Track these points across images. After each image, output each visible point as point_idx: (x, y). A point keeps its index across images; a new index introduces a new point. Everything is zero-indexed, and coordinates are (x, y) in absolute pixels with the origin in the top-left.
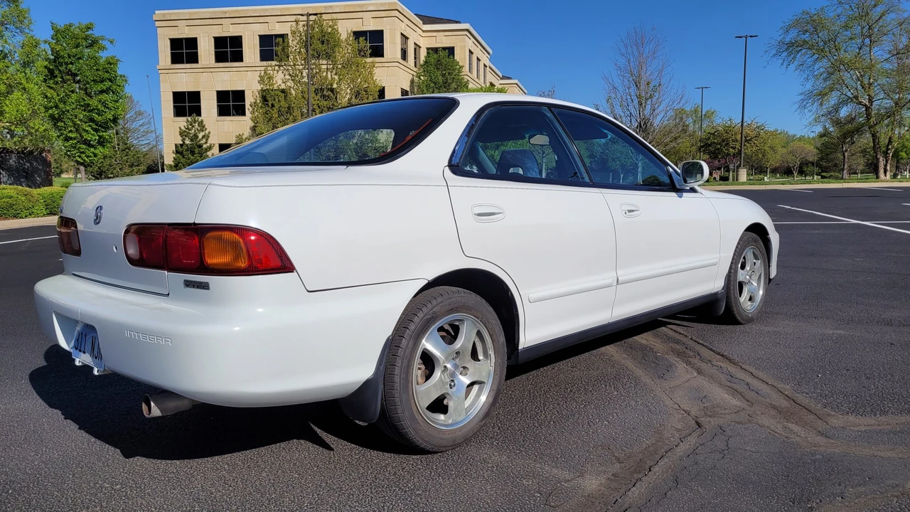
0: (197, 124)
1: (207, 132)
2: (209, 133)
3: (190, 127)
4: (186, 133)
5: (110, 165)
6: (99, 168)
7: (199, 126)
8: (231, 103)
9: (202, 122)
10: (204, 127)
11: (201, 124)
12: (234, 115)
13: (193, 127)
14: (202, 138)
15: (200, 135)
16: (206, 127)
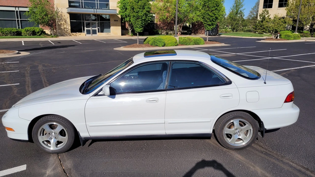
0: (266, 12)
1: (269, 14)
2: (270, 15)
3: (263, 13)
4: (261, 15)
5: (237, 26)
6: (234, 27)
7: (267, 12)
8: (284, 2)
9: (268, 11)
10: (268, 13)
11: (268, 12)
12: (284, 7)
13: (264, 13)
14: (267, 17)
15: (266, 16)
16: (269, 13)
